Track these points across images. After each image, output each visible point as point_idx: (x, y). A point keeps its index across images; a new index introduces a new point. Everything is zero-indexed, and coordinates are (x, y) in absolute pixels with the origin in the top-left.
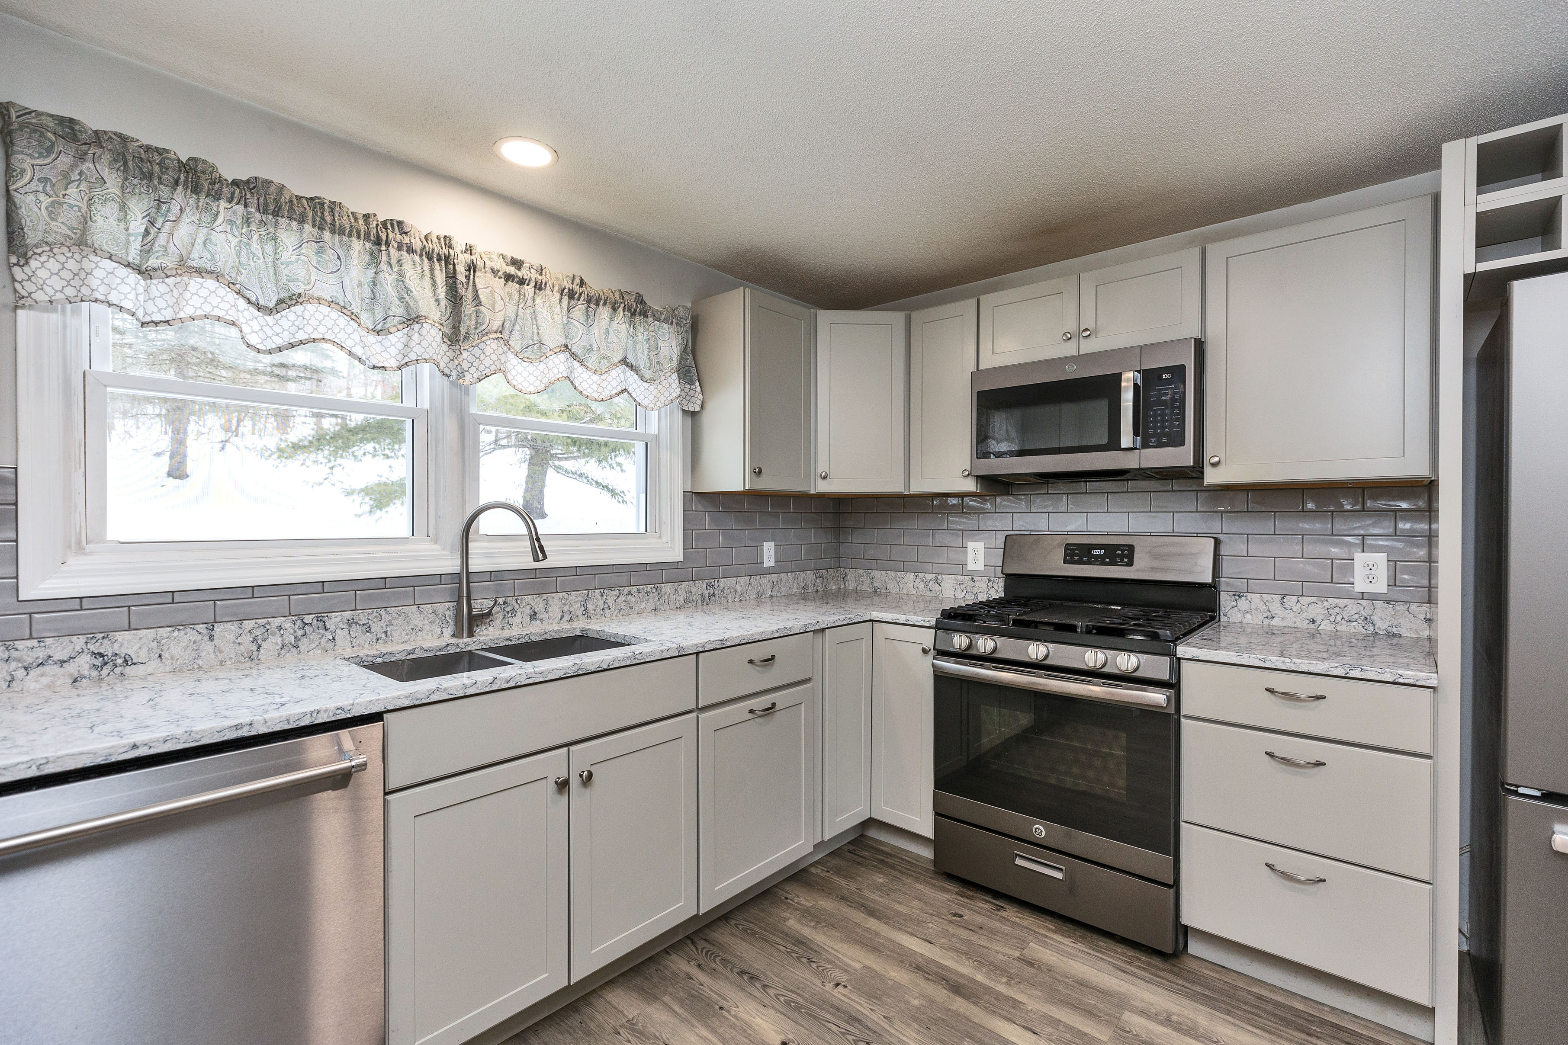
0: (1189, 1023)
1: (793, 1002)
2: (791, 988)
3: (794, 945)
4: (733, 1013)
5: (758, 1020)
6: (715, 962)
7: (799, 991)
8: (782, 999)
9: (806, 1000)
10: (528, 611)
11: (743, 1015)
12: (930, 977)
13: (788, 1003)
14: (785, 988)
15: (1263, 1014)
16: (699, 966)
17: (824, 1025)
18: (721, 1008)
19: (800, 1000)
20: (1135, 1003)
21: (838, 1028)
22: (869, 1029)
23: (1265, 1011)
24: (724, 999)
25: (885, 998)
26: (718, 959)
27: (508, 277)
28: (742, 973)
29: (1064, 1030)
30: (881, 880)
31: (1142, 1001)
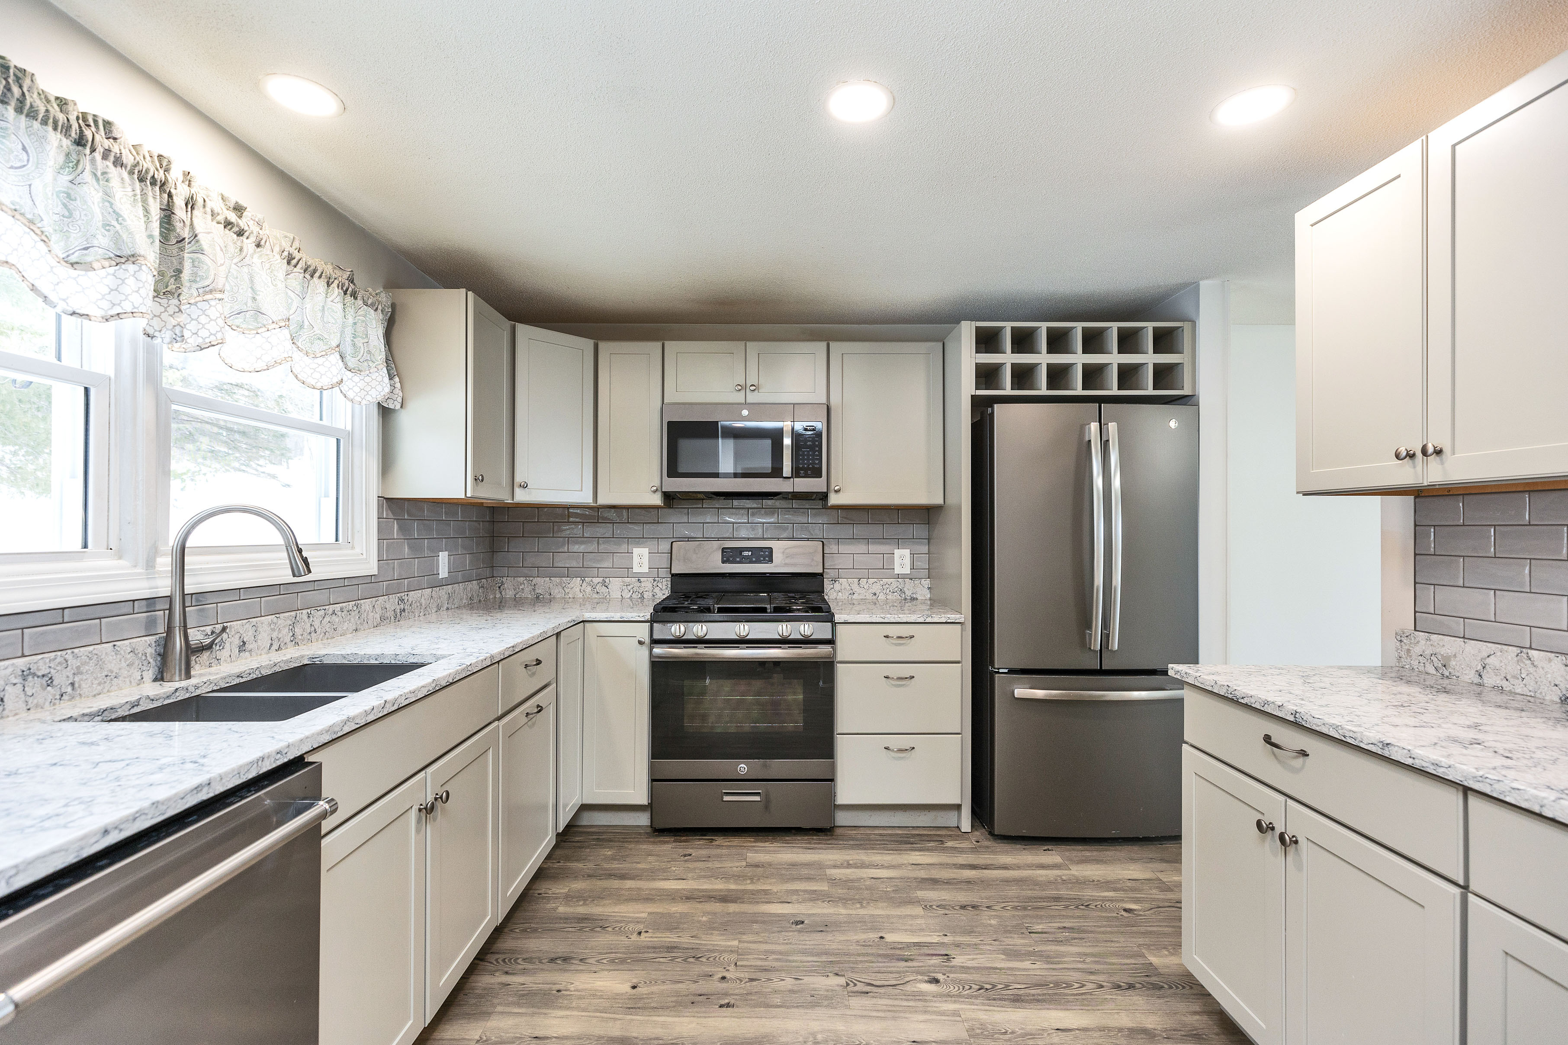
0: (860, 862)
1: (616, 959)
2: (605, 951)
3: (579, 923)
4: (572, 989)
5: (599, 984)
6: (519, 964)
7: (613, 951)
8: (605, 961)
9: (624, 953)
10: (237, 642)
11: (581, 987)
12: (701, 900)
13: (612, 961)
14: (601, 953)
15: (888, 843)
16: (507, 973)
17: (653, 962)
18: (558, 991)
19: (619, 955)
20: (828, 863)
21: (665, 959)
22: (687, 949)
23: (887, 840)
24: (555, 984)
25: (681, 926)
26: (519, 961)
27: (228, 224)
28: (552, 960)
29: (802, 894)
30: (609, 853)
31: (830, 860)
